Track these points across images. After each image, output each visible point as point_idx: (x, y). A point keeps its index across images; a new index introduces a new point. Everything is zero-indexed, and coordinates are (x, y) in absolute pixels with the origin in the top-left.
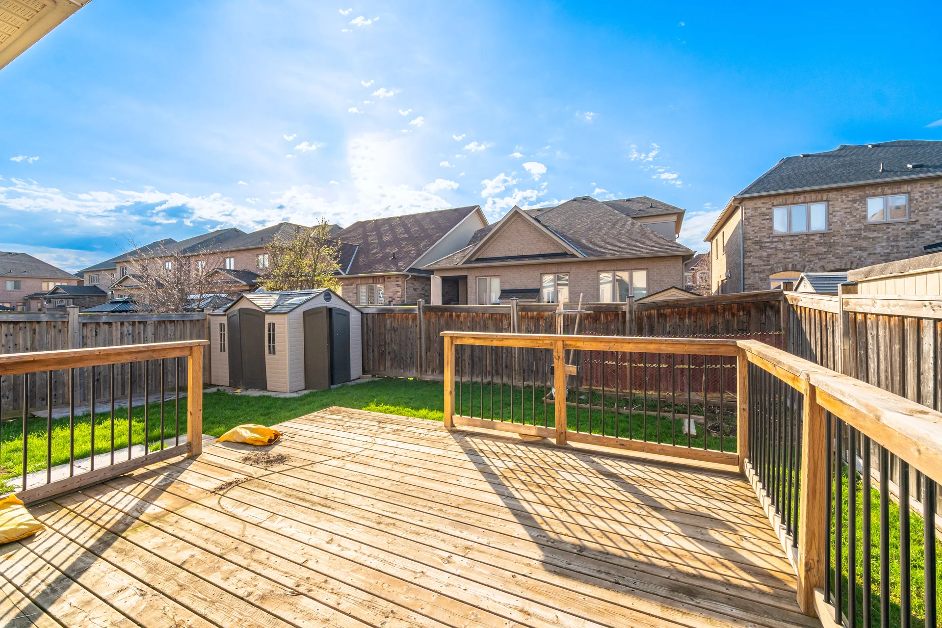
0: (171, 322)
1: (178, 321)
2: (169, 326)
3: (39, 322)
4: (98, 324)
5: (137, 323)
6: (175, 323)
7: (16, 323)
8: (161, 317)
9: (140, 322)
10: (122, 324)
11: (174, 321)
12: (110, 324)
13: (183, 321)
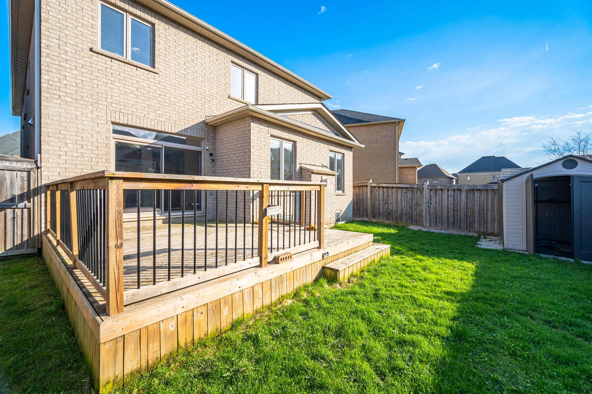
0: (477, 190)
1: (482, 189)
2: (476, 192)
3: (414, 188)
4: (436, 190)
5: (456, 190)
6: (480, 191)
7: (407, 188)
8: (470, 187)
9: (458, 190)
10: (448, 190)
11: (480, 190)
12: (442, 190)
13: (487, 190)
